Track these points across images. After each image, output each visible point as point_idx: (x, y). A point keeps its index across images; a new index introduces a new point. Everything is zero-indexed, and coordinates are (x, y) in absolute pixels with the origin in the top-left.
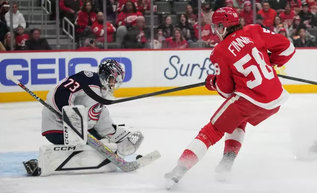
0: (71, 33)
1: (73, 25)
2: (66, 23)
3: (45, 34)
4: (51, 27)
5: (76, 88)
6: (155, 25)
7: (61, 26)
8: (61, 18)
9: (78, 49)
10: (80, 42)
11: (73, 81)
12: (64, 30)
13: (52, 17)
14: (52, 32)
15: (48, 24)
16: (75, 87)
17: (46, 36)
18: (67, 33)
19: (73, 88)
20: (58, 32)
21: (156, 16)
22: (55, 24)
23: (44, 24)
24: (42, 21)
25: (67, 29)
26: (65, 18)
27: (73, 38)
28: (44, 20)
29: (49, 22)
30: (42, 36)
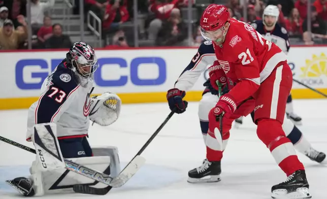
0: (97, 29)
1: (99, 20)
2: (92, 17)
3: (67, 30)
4: (74, 23)
5: (62, 97)
6: (193, 19)
7: (85, 21)
8: (86, 11)
9: (105, 47)
10: (108, 39)
11: (56, 90)
12: (89, 26)
13: (76, 11)
14: (75, 28)
15: (71, 19)
16: (60, 96)
17: (69, 33)
18: (93, 29)
19: (59, 99)
20: (82, 28)
21: (195, 9)
22: (78, 18)
23: (66, 19)
24: (64, 16)
25: (92, 25)
26: (91, 12)
27: (98, 34)
28: (66, 13)
29: (72, 16)
30: (64, 33)
